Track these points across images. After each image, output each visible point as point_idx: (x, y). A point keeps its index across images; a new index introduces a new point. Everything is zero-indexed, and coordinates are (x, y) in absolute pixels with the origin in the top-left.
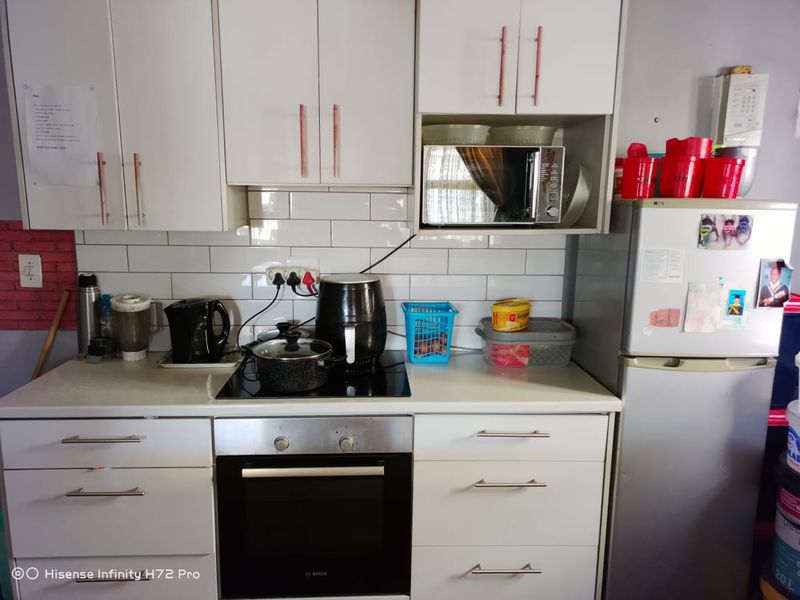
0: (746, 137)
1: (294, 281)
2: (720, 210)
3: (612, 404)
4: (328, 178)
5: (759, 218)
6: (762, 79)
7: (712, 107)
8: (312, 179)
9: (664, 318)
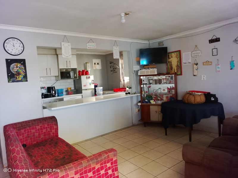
0: (89, 69)
1: (43, 88)
2: (88, 76)
3: (81, 94)
4: (50, 75)
5: (91, 76)
6: (89, 64)
7: (85, 67)
8: (48, 75)
9: (85, 86)
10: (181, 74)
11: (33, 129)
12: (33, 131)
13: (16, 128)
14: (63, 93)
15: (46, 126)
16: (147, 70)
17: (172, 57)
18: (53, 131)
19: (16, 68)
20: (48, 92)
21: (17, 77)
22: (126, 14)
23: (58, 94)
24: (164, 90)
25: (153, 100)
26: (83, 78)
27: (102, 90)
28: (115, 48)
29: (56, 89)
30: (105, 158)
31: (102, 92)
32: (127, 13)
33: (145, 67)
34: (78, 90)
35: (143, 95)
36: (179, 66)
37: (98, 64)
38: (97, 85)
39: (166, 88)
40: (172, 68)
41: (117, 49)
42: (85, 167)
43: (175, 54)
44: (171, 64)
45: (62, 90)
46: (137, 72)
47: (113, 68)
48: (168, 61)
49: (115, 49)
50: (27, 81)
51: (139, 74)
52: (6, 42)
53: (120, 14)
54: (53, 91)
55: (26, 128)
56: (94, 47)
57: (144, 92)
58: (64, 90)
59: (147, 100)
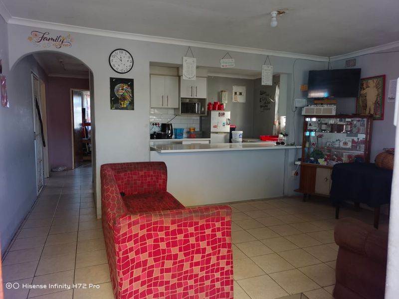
0: (225, 102)
1: (156, 124)
2: (221, 112)
3: (209, 139)
4: (166, 107)
5: (226, 113)
6: (227, 93)
7: (220, 98)
8: (164, 107)
9: (215, 127)
10: (382, 118)
11: (135, 174)
12: (135, 177)
13: (115, 169)
14: (182, 135)
15: (152, 173)
16: (319, 107)
17: (368, 87)
18: (161, 182)
19: (121, 91)
20: (162, 131)
21: (122, 103)
22: (279, 13)
23: (176, 135)
24: (345, 144)
25: (324, 159)
26: (214, 114)
27: (241, 136)
28: (267, 68)
29: (173, 128)
30: (213, 214)
31: (241, 140)
32: (282, 11)
33: (316, 102)
34: (205, 132)
35: (306, 150)
36: (379, 104)
37: (241, 94)
38: (234, 127)
39: (349, 141)
40: (365, 106)
41: (270, 70)
42: (186, 218)
43: (375, 81)
44: (366, 100)
45: (182, 130)
46: (301, 109)
47: (264, 101)
48: (361, 95)
49: (266, 70)
50: (133, 109)
51: (304, 113)
52: (113, 54)
53: (270, 13)
54: (169, 130)
55: (126, 171)
56: (232, 65)
57: (310, 144)
58: (185, 131)
59: (314, 158)
